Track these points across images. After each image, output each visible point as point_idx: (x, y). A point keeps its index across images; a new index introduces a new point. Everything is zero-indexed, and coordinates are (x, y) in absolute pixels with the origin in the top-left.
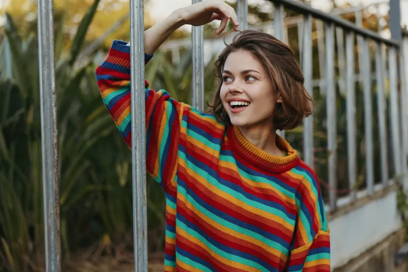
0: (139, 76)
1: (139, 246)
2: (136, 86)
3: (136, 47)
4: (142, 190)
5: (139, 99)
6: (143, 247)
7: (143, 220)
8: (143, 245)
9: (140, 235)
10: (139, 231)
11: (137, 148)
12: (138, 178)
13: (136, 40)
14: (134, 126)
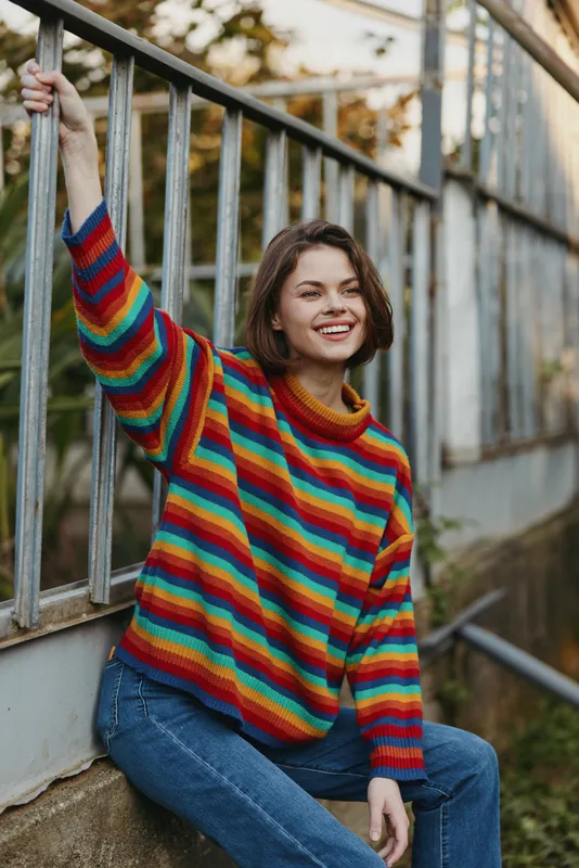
0: (45, 235)
1: (27, 528)
2: (38, 252)
3: (41, 184)
4: (39, 430)
5: (42, 273)
6: (35, 530)
7: (37, 482)
8: (35, 526)
9: (31, 509)
10: (28, 502)
11: (33, 359)
12: (31, 410)
13: (42, 171)
14: (30, 319)
